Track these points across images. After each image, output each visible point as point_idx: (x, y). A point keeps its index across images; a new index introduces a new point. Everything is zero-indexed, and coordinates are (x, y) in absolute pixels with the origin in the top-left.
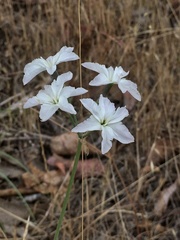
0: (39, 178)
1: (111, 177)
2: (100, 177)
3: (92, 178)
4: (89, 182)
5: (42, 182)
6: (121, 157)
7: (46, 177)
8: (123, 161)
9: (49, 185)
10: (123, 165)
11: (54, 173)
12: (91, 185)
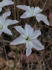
0: (4, 64)
1: (42, 63)
2: (37, 63)
3: (32, 64)
4: (30, 66)
5: (5, 66)
6: (48, 52)
7: (7, 63)
8: (49, 54)
9: (9, 68)
10: (49, 57)
11: (11, 61)
12: (31, 68)
